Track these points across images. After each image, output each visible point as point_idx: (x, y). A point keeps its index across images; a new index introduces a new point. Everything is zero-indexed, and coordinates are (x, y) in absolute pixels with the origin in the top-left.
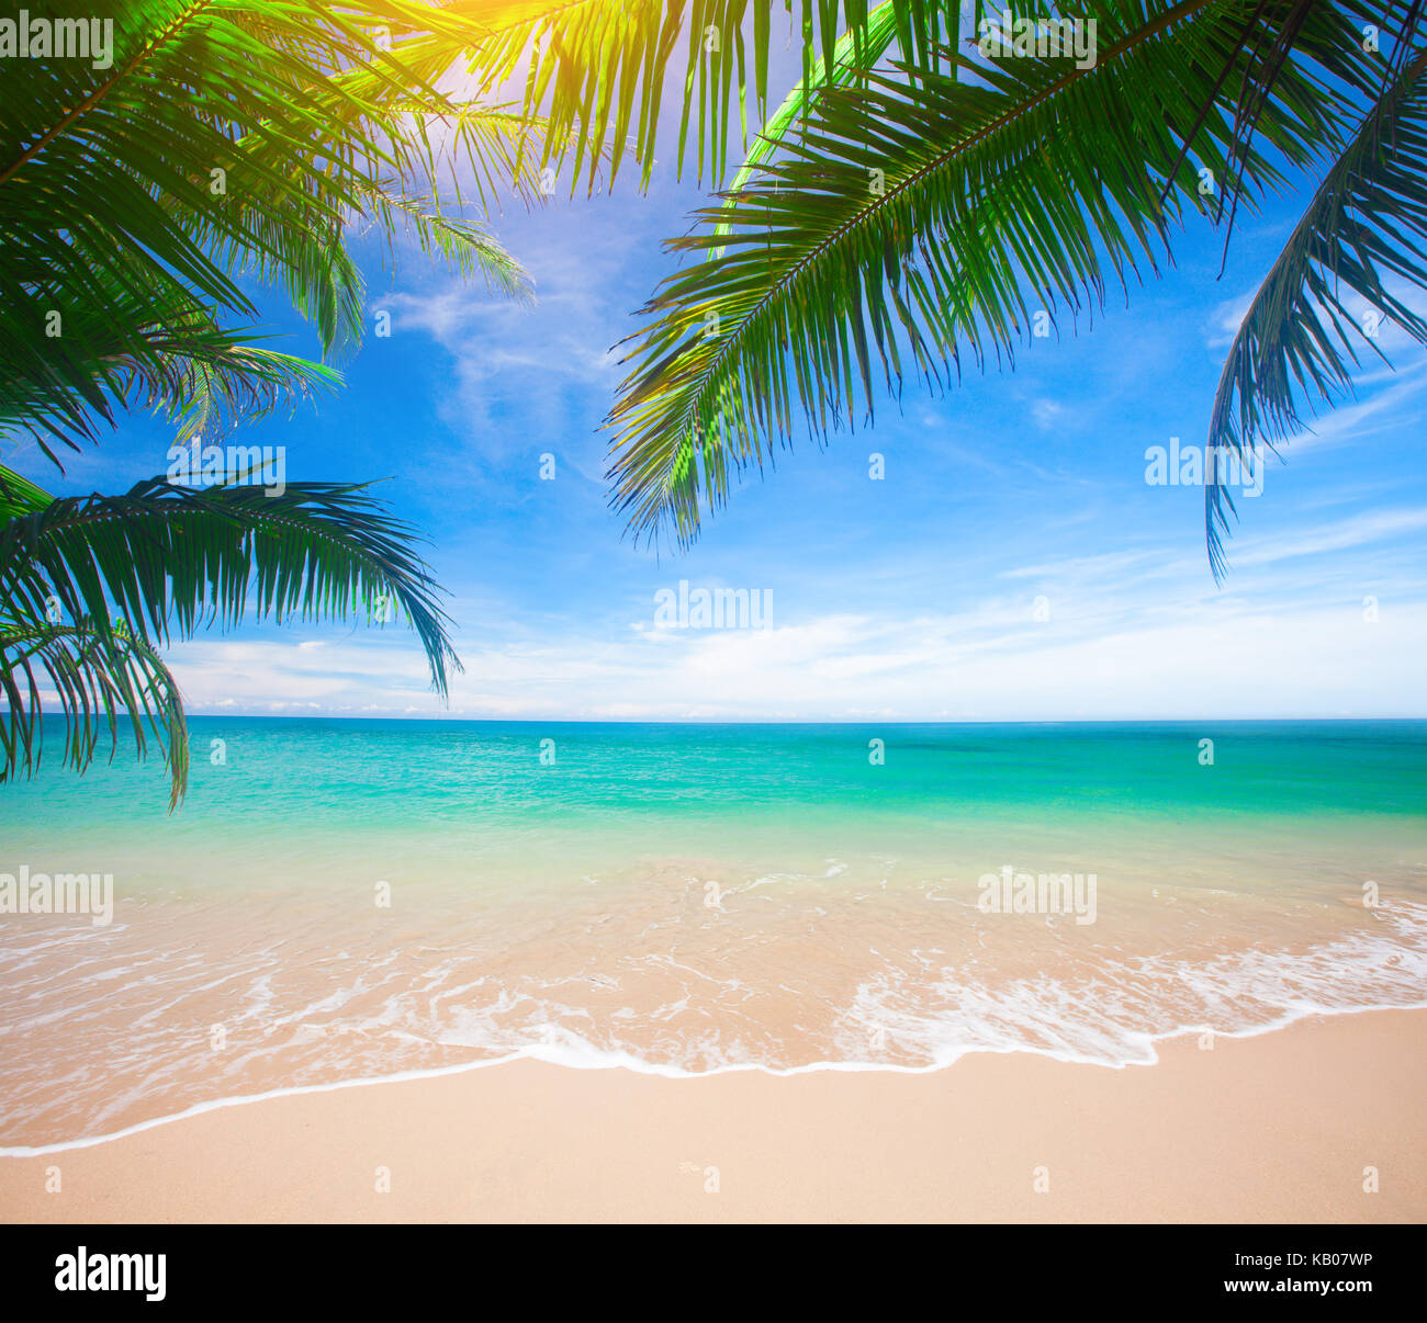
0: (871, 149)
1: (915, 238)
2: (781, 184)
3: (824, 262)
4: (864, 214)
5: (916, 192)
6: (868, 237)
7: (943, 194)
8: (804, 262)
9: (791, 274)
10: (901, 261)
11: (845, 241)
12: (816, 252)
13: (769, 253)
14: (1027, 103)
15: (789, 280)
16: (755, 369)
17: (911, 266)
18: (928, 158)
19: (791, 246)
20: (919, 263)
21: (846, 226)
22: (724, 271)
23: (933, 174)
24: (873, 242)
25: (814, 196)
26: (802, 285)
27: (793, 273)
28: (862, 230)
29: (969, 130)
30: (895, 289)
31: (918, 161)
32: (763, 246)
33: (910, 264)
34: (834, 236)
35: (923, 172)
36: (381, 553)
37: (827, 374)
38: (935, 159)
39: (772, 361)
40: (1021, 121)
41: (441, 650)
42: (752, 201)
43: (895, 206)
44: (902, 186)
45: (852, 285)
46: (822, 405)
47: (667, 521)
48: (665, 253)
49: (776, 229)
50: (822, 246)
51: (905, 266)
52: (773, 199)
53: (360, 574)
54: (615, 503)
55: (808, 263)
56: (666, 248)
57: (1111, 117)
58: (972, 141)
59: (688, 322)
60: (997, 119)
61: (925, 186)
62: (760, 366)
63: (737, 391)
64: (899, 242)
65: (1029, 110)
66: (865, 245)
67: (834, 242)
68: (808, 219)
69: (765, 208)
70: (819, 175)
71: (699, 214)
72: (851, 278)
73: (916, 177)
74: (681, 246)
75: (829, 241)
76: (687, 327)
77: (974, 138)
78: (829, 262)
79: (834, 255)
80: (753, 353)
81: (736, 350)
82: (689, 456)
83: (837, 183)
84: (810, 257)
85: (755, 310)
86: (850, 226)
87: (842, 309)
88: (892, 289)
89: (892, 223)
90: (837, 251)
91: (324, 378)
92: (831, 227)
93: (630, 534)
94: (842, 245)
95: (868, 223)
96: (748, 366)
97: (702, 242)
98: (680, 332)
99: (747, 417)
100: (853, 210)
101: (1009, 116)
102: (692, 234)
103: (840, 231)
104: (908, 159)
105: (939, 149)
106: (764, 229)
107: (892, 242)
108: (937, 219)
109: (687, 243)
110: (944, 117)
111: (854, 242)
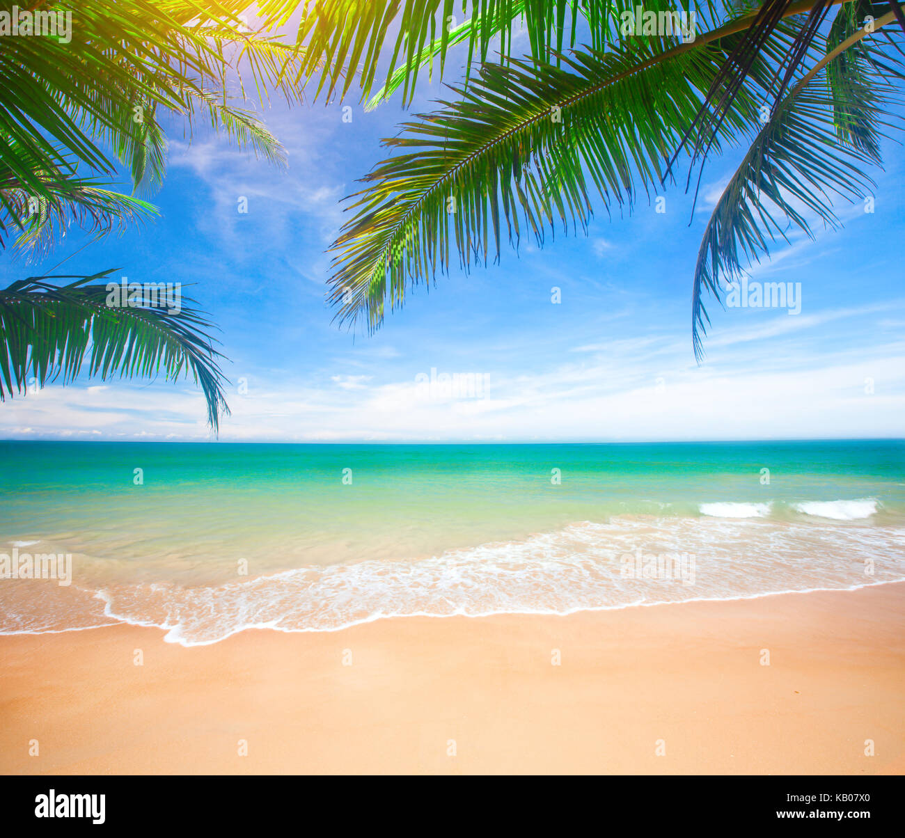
0: (509, 100)
1: (532, 154)
2: (456, 114)
3: (477, 162)
4: (502, 137)
5: (534, 127)
6: (504, 151)
7: (549, 131)
8: (464, 162)
9: (456, 168)
10: (523, 167)
11: (491, 152)
12: (473, 156)
13: (445, 153)
14: (599, 86)
15: (455, 171)
16: (429, 223)
17: (528, 171)
18: (542, 109)
19: (459, 151)
20: (533, 169)
21: (492, 143)
22: (416, 161)
23: (544, 118)
24: (507, 154)
25: (475, 123)
26: (462, 175)
27: (457, 168)
28: (501, 146)
29: (566, 96)
30: (518, 183)
31: (536, 110)
32: (441, 149)
33: (527, 169)
34: (484, 148)
35: (538, 117)
36: (183, 334)
37: (473, 230)
38: (545, 110)
39: (440, 218)
40: (595, 95)
41: (217, 400)
42: (436, 122)
43: (521, 134)
44: (526, 123)
45: (492, 178)
46: (468, 249)
47: (363, 315)
48: (381, 146)
49: (450, 140)
50: (477, 153)
51: (525, 171)
52: (449, 122)
53: (165, 346)
54: (331, 299)
55: (467, 162)
56: (383, 143)
57: (643, 99)
58: (567, 103)
59: (390, 190)
60: (582, 92)
61: (539, 125)
62: (432, 222)
63: (417, 237)
64: (522, 155)
65: (600, 89)
66: (502, 154)
67: (484, 151)
68: (469, 136)
69: (444, 127)
70: (478, 111)
71: (404, 126)
72: (492, 173)
73: (534, 119)
74: (391, 144)
75: (481, 150)
76: (390, 193)
77: (569, 101)
78: (479, 163)
79: (484, 160)
80: (429, 213)
81: (419, 210)
82: (382, 275)
83: (488, 117)
84: (469, 159)
85: (432, 187)
86: (494, 143)
87: (486, 192)
88: (516, 183)
89: (519, 145)
90: (485, 158)
91: (145, 209)
92: (483, 142)
93: (337, 321)
94: (489, 154)
95: (505, 143)
96: (425, 222)
97: (404, 142)
98: (384, 196)
99: (422, 252)
100: (496, 133)
101: (588, 92)
102: (399, 137)
103: (488, 145)
104: (531, 108)
105: (548, 105)
106: (443, 139)
107: (518, 154)
108: (545, 145)
109: (395, 142)
110: (553, 87)
111: (496, 152)
